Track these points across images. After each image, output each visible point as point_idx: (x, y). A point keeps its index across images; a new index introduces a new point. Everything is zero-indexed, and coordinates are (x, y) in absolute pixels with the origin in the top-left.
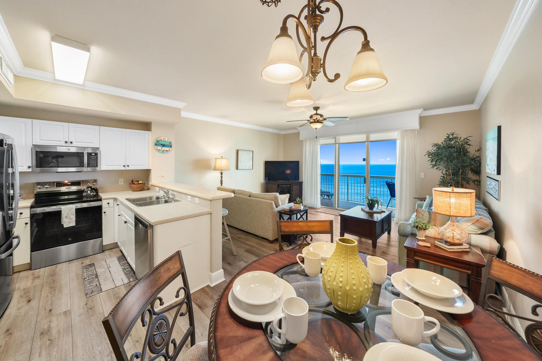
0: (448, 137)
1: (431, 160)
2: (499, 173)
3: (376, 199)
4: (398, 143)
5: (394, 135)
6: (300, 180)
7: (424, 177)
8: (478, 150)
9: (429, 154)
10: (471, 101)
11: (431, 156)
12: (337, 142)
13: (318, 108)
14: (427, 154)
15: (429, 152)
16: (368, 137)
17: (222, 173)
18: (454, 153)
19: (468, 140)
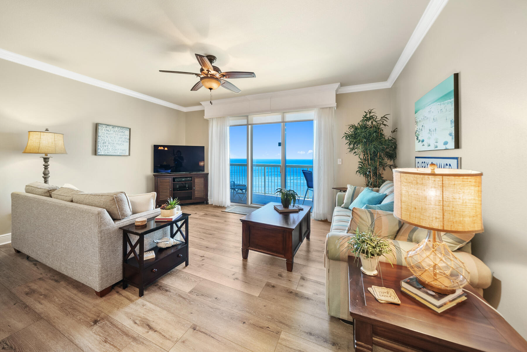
0: (365, 116)
1: (349, 143)
2: (457, 145)
3: (292, 192)
4: (315, 123)
5: (311, 114)
6: (206, 172)
7: (341, 164)
8: (394, 131)
9: (347, 136)
10: (385, 78)
11: (348, 138)
12: (249, 123)
13: (212, 58)
14: (344, 136)
15: (346, 134)
16: (283, 118)
17: (46, 160)
18: (373, 133)
19: (386, 118)
